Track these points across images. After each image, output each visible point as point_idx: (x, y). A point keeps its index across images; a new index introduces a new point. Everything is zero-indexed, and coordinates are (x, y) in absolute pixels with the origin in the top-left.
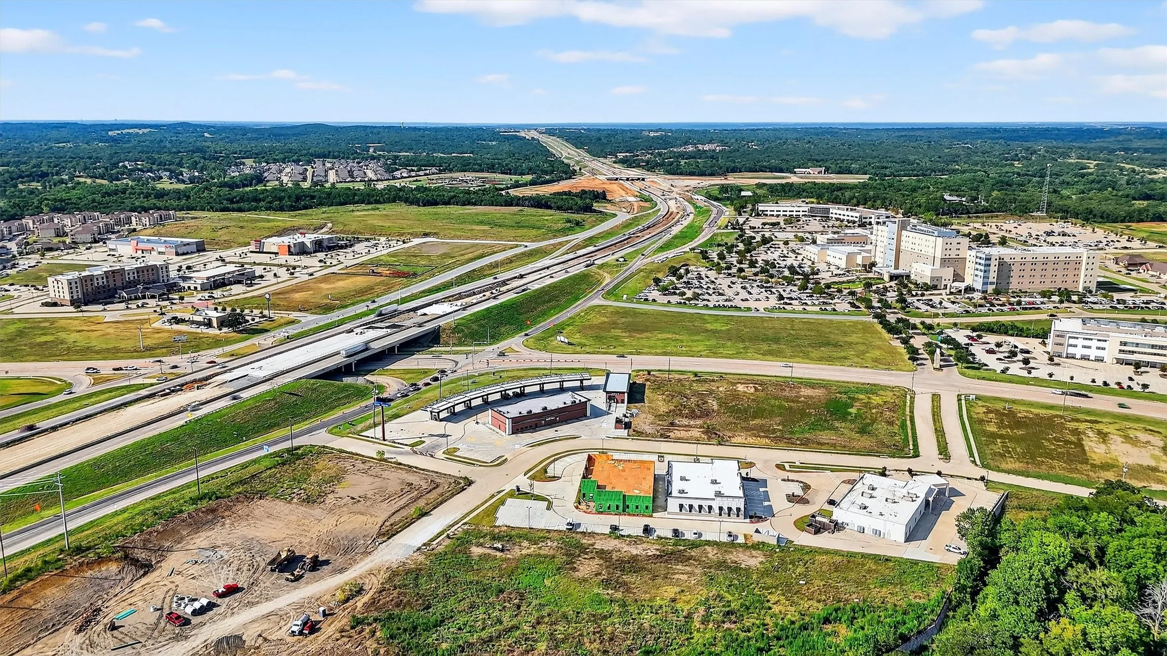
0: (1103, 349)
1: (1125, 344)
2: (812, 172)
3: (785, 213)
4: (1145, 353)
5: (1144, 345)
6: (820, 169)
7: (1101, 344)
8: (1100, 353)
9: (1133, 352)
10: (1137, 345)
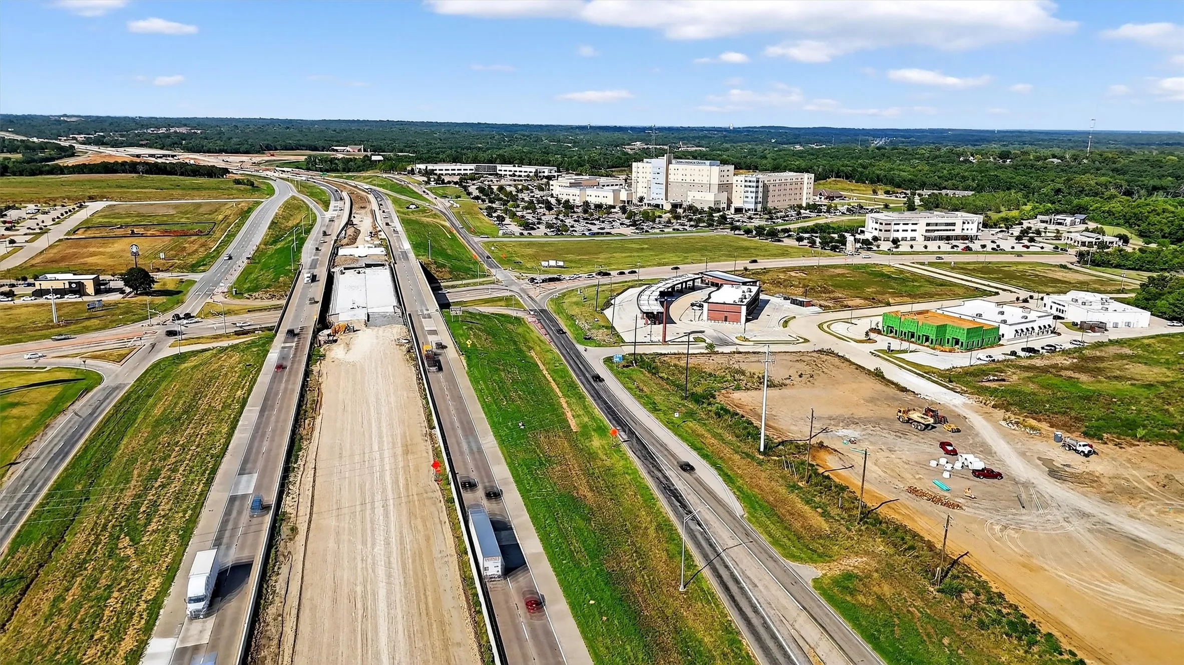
0: (915, 230)
1: (928, 225)
2: (351, 150)
3: (459, 172)
4: (941, 230)
5: (941, 224)
6: (359, 147)
7: (914, 227)
8: (913, 234)
9: (935, 231)
10: (936, 224)
